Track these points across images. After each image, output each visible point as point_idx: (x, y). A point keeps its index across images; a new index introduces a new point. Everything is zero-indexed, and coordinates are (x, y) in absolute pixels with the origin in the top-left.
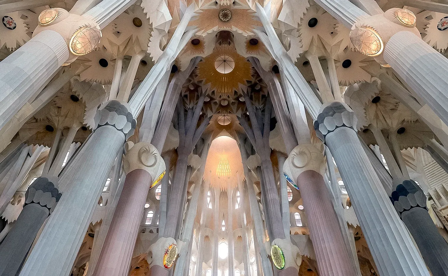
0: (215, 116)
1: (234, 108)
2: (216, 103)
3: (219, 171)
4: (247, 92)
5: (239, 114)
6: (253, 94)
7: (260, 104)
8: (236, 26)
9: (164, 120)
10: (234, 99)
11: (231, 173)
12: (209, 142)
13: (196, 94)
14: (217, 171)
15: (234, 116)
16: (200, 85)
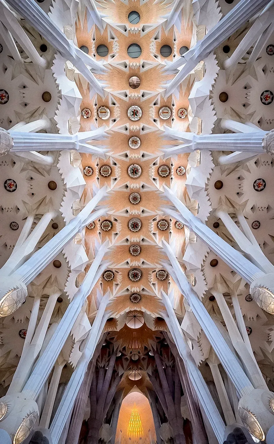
0: (126, 373)
1: (145, 363)
2: (127, 359)
3: (130, 430)
4: (157, 348)
5: (150, 371)
6: (162, 349)
7: (170, 360)
8: (145, 308)
9: (78, 412)
10: (144, 355)
11: (143, 432)
12: (120, 401)
13: (108, 350)
14: (128, 430)
15: (145, 372)
16: (112, 342)
